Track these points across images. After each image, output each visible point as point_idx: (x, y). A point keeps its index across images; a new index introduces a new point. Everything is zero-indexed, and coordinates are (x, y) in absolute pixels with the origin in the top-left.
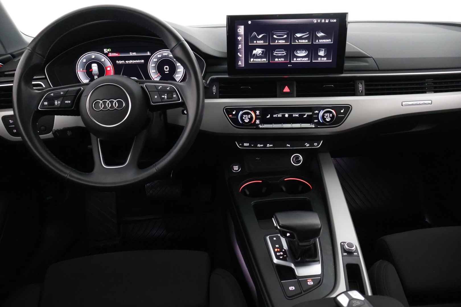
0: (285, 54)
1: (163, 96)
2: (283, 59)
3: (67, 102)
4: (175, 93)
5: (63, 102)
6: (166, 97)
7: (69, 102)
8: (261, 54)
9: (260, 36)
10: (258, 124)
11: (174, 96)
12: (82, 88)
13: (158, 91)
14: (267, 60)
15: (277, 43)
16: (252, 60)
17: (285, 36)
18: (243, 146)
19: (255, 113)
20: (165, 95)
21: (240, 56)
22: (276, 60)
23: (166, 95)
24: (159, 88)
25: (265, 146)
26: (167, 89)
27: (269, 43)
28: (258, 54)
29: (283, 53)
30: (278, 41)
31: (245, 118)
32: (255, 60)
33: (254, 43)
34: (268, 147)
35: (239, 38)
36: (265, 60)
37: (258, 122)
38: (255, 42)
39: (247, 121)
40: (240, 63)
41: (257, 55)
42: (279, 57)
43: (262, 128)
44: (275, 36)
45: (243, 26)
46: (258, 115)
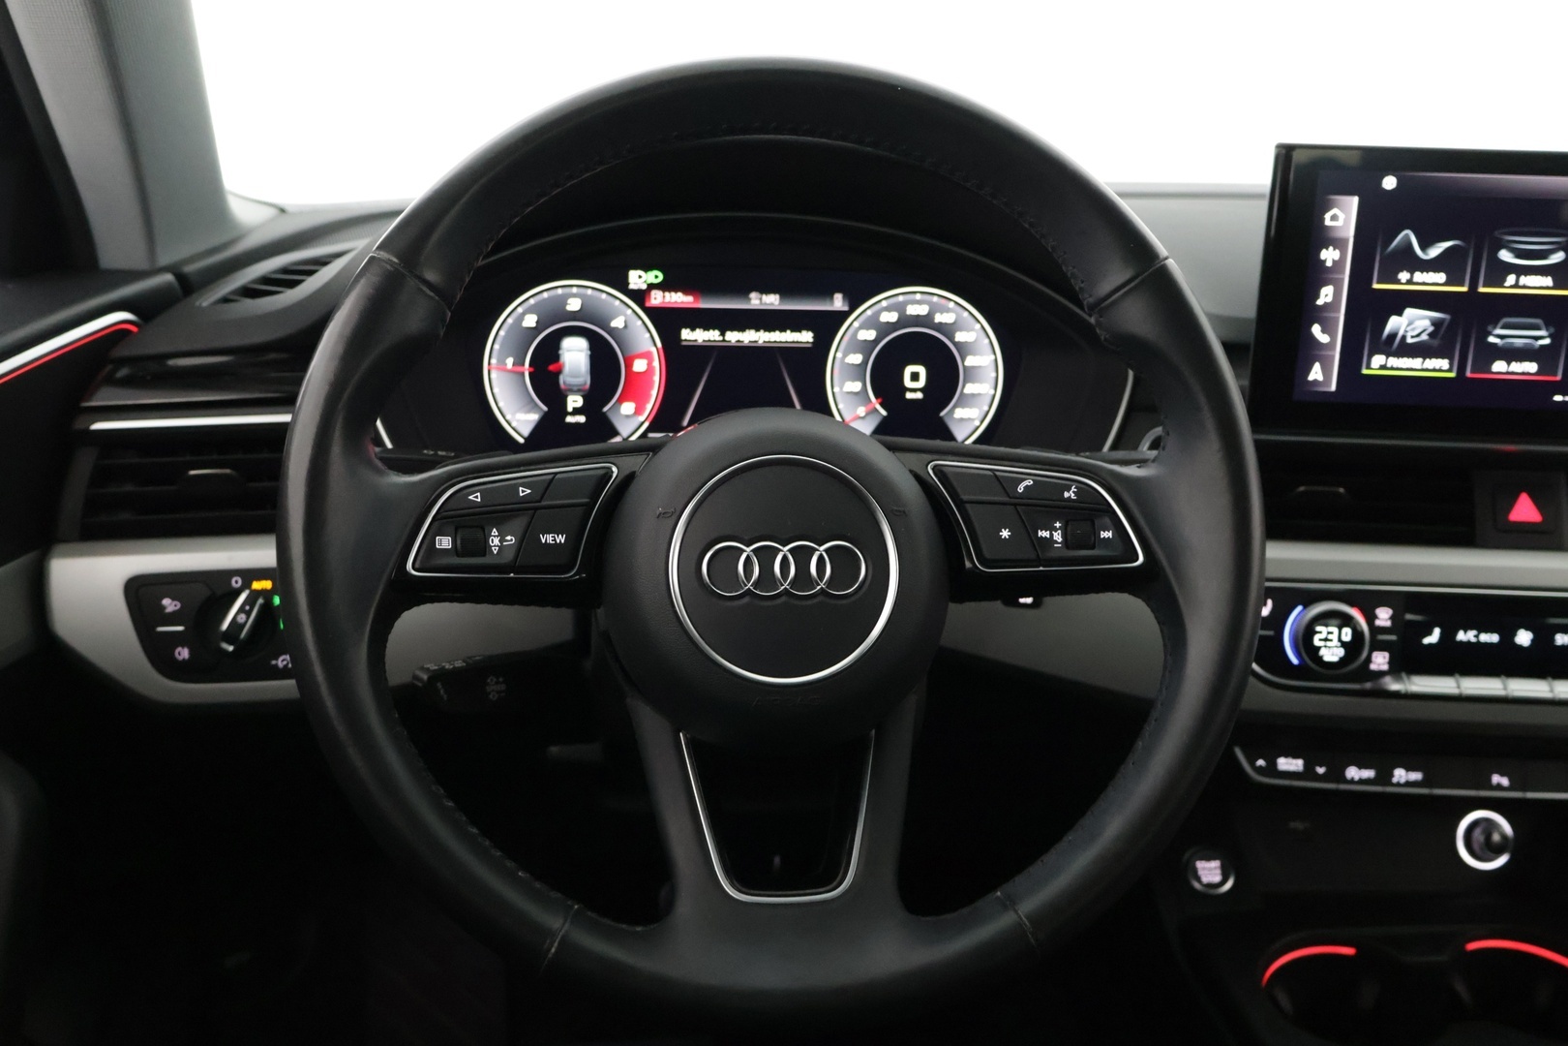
0: (1547, 341)
1: (1044, 534)
2: (1531, 367)
3: (548, 538)
4: (1107, 520)
5: (528, 539)
6: (1058, 536)
7: (561, 539)
8: (1424, 337)
9: (1434, 252)
10: (1381, 674)
11: (1107, 534)
12: (614, 469)
13: (1015, 505)
14: (1451, 364)
15: (1511, 287)
16: (1378, 360)
17: (1558, 257)
18: (1272, 769)
19: (1371, 618)
20: (1053, 529)
21: (1324, 338)
22: (1499, 366)
23: (1058, 525)
24: (1021, 489)
25: (1384, 777)
26: (1066, 495)
27: (1474, 285)
28: (1412, 337)
29: (1537, 338)
30: (1517, 280)
31: (1326, 640)
32: (1393, 361)
33: (1398, 282)
34: (1398, 785)
35: (1329, 255)
36: (1444, 363)
37: (1380, 661)
38: (1404, 276)
39: (1332, 653)
40: (1316, 373)
41: (1404, 337)
42: (1512, 354)
43: (1397, 695)
44: (1505, 256)
45: (1355, 200)
46: (1383, 630)
